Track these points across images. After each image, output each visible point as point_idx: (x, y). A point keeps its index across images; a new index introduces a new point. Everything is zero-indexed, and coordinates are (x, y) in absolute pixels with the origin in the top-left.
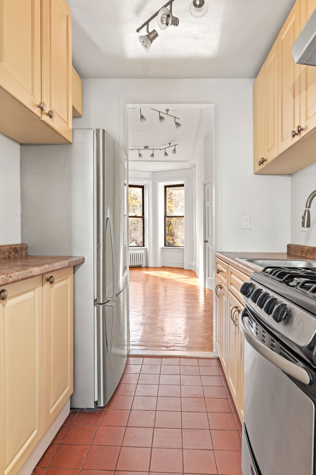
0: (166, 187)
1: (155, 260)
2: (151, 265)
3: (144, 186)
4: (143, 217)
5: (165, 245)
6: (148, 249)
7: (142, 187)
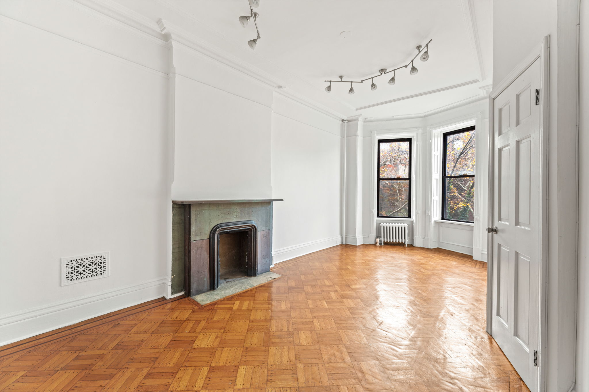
0: (445, 135)
1: (425, 237)
2: (418, 243)
3: (411, 138)
4: (410, 179)
5: (443, 218)
6: (414, 222)
7: (409, 140)
